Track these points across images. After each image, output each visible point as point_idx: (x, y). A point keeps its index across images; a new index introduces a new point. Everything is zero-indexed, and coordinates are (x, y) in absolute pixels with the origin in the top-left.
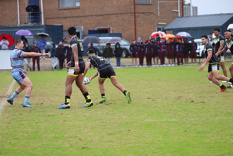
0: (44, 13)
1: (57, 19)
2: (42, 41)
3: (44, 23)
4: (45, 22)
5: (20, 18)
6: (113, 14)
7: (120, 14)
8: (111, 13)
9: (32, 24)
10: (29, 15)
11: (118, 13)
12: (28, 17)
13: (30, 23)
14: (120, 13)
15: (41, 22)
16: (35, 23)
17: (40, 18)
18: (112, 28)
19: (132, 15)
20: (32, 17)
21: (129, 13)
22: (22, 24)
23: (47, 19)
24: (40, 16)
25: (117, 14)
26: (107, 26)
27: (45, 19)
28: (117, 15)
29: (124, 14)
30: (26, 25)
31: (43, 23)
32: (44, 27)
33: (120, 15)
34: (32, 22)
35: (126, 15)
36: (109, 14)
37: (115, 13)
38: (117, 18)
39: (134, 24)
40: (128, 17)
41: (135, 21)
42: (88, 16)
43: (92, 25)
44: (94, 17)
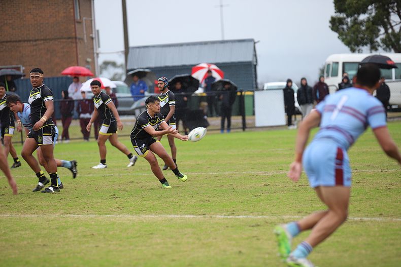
6: (24, 41)
7: (42, 40)
8: (20, 39)
11: (37, 38)
14: (42, 38)
18: (24, 68)
19: (71, 42)
21: (65, 38)
25: (36, 40)
26: (12, 65)
28: (34, 43)
29: (51, 40)
33: (42, 42)
35: (57, 42)
36: (15, 39)
37: (31, 38)
38: (35, 48)
39: (76, 59)
40: (61, 46)
41: (77, 53)
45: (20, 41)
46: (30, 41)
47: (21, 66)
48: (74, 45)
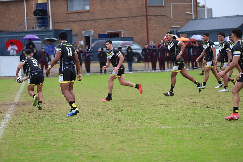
0: (52, 17)
1: (66, 23)
2: (51, 46)
3: (53, 28)
4: (53, 26)
5: (27, 23)
6: (124, 17)
8: (122, 16)
9: (40, 29)
10: (37, 20)
11: (129, 16)
12: (36, 21)
13: (38, 28)
14: (131, 16)
15: (49, 26)
16: (43, 28)
17: (48, 22)
18: (123, 32)
20: (40, 21)
21: (141, 16)
22: (30, 28)
23: (55, 24)
24: (48, 20)
25: (129, 17)
26: (118, 30)
27: (53, 24)
28: (128, 19)
29: (135, 17)
30: (33, 29)
31: (51, 28)
32: (53, 31)
33: (131, 18)
34: (40, 27)
35: (138, 18)
36: (120, 17)
37: (127, 16)
38: (128, 21)
39: (146, 27)
40: (140, 20)
41: (147, 24)
42: (98, 20)
43: (102, 28)
44: (104, 20)
45: (122, 18)
46: (126, 17)
47: (122, 31)
48: (145, 19)
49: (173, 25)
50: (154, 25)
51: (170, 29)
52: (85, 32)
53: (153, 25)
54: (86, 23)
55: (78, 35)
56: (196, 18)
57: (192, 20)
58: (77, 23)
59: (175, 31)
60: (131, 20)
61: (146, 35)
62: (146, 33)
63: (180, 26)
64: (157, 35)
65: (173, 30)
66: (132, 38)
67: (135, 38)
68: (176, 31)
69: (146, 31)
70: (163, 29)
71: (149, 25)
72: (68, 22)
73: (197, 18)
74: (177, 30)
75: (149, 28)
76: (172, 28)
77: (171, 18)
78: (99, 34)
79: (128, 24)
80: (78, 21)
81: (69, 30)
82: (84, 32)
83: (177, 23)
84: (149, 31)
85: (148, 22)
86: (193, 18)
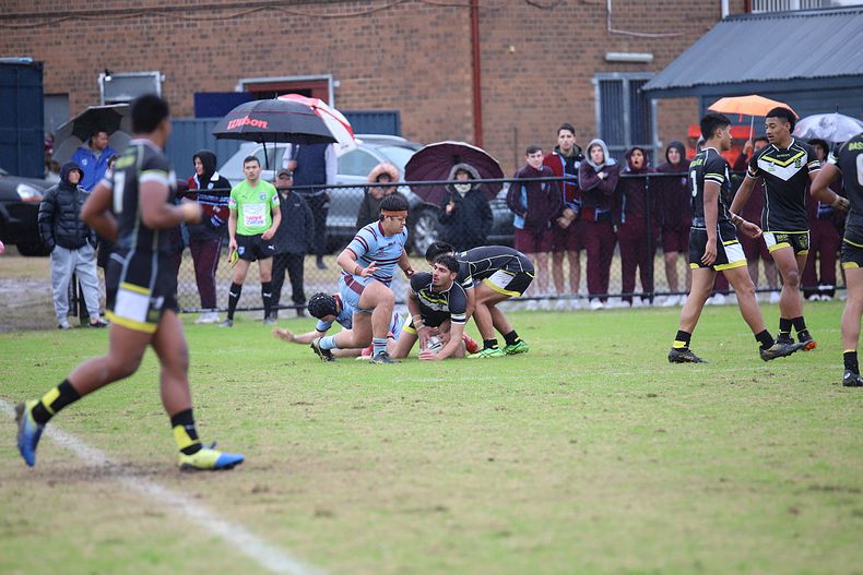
39: (467, 59)
40: (433, 17)
41: (475, 40)
42: (191, 10)
43: (216, 60)
44: (225, 14)
47: (329, 76)
48: (466, 15)
49: (615, 48)
50: (512, 49)
51: (597, 71)
52: (113, 79)
53: (507, 47)
54: (120, 28)
55: (72, 97)
56: (741, 11)
57: (719, 18)
58: (69, 25)
59: (626, 84)
60: (384, 18)
61: (469, 101)
62: (469, 89)
63: (653, 52)
64: (524, 106)
65: (615, 76)
66: (394, 115)
67: (406, 121)
68: (634, 84)
69: (469, 77)
70: (561, 69)
71: (484, 46)
72: (14, 17)
73: (747, 9)
74: (638, 76)
75: (484, 65)
76: (612, 62)
77: (607, 9)
78: (200, 91)
79: (363, 40)
80: (72, 16)
81: (23, 66)
82: (108, 78)
83: (636, 38)
84: (485, 82)
85: (482, 28)
86: (726, 12)
